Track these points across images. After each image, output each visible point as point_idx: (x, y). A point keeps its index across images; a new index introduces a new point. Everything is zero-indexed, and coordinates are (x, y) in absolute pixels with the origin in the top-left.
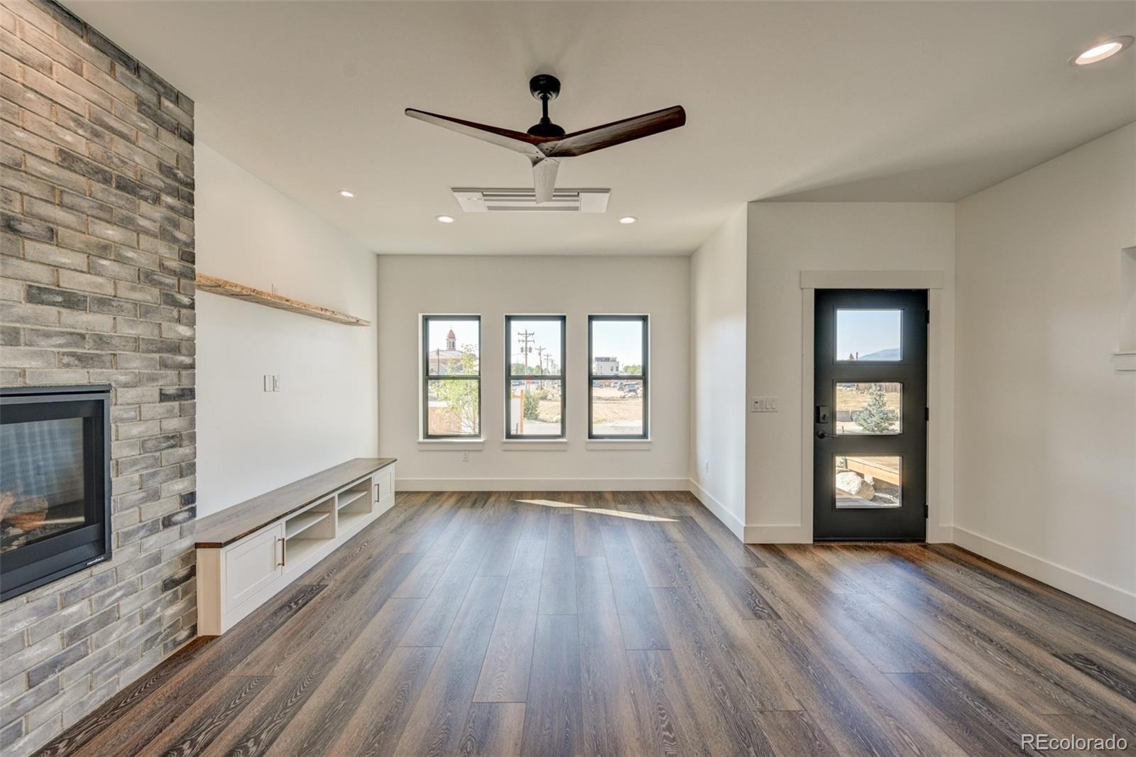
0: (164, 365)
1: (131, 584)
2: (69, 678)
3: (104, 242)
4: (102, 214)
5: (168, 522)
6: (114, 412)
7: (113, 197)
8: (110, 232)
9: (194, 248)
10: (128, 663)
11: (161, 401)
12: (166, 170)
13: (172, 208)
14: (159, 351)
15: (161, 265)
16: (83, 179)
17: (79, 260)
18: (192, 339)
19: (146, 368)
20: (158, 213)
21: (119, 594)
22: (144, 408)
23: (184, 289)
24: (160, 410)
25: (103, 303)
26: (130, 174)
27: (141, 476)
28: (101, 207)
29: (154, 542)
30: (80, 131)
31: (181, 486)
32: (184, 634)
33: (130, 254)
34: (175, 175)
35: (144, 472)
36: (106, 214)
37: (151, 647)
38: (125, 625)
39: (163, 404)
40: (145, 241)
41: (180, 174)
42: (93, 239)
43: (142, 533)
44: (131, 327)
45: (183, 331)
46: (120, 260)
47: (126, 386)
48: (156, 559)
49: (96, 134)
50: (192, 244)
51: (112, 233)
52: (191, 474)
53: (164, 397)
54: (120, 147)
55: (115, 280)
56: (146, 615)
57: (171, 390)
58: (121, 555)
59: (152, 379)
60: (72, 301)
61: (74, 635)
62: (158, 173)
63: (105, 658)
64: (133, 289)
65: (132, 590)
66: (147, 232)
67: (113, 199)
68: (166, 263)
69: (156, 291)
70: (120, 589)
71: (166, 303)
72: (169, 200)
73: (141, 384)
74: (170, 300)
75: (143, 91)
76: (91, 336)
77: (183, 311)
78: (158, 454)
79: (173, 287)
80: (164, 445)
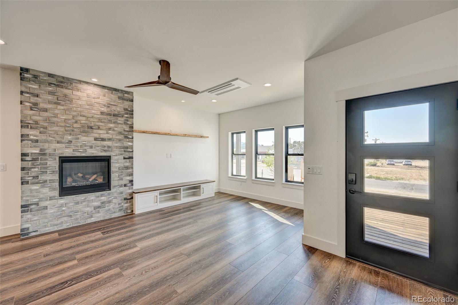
0: (125, 151)
1: (116, 197)
2: (101, 211)
3: (109, 127)
4: (109, 122)
5: (125, 185)
6: (112, 161)
7: (112, 118)
8: (111, 125)
9: (133, 125)
10: (115, 212)
11: (124, 159)
12: (125, 109)
13: (127, 117)
14: (123, 148)
15: (124, 130)
16: (105, 116)
17: (105, 132)
18: (133, 145)
19: (120, 152)
20: (123, 119)
21: (113, 198)
22: (119, 160)
23: (130, 134)
24: (123, 161)
25: (110, 140)
26: (116, 113)
27: (118, 175)
28: (109, 121)
29: (122, 189)
30: (105, 107)
31: (129, 178)
32: (129, 211)
33: (116, 129)
34: (128, 110)
35: (119, 174)
36: (110, 121)
37: (120, 211)
38: (114, 204)
39: (124, 160)
40: (120, 126)
41: (129, 109)
42: (107, 127)
43: (118, 187)
44: (116, 144)
45: (130, 144)
46: (114, 130)
47: (114, 156)
48: (122, 193)
49: (108, 107)
50: (133, 124)
51: (112, 125)
52: (132, 176)
53: (124, 158)
54: (114, 108)
55: (112, 134)
56: (119, 204)
57: (127, 157)
58: (113, 190)
59: (121, 154)
60: (103, 140)
61: (103, 203)
62: (123, 111)
63: (109, 210)
64: (116, 136)
65: (116, 198)
66: (120, 124)
67: (112, 119)
68: (125, 130)
69: (123, 136)
70: (113, 197)
71: (125, 138)
72: (126, 116)
73: (119, 155)
74: (126, 137)
75: (120, 95)
76: (107, 146)
77: (130, 139)
78: (123, 170)
79: (127, 134)
80: (124, 169)
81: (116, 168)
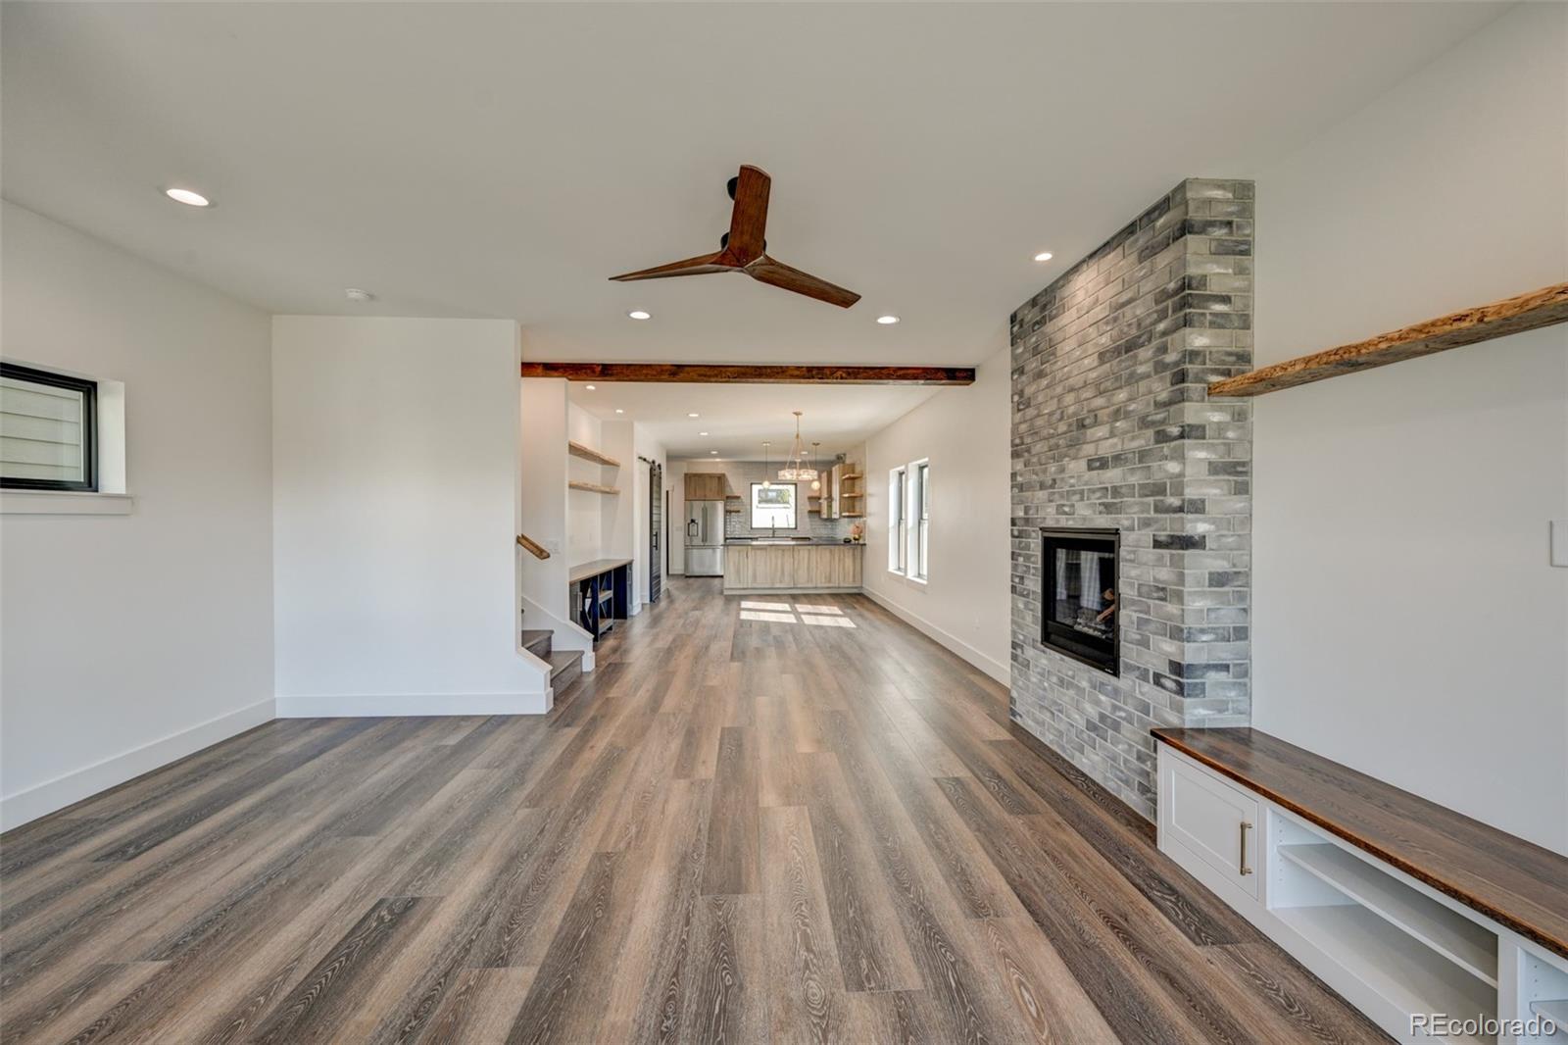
0: (1157, 509)
1: (1131, 715)
3: (1116, 407)
4: (1117, 385)
5: (1158, 680)
6: (1122, 551)
7: (1124, 363)
8: (1121, 396)
11: (1154, 547)
12: (1160, 296)
13: (1163, 334)
14: (1152, 495)
15: (1156, 403)
16: (1108, 365)
17: (1106, 429)
19: (1142, 512)
20: (1152, 350)
22: (1140, 552)
23: (1173, 418)
24: (1151, 557)
25: (1117, 459)
26: (1133, 332)
27: (1138, 618)
28: (1116, 379)
29: (1147, 690)
30: (1108, 328)
31: (1172, 649)
33: (1132, 407)
34: (1166, 293)
35: (1141, 615)
36: (1118, 382)
39: (1156, 551)
40: (1141, 387)
41: (1170, 287)
42: (1112, 409)
43: (1137, 673)
44: (1132, 475)
45: (1174, 468)
46: (1126, 415)
47: (1127, 529)
48: (1145, 709)
49: (1115, 320)
50: (1184, 358)
51: (1123, 395)
52: (1178, 640)
53: (1157, 544)
54: (1128, 315)
55: (1123, 435)
57: (1163, 536)
58: (1125, 682)
59: (1147, 524)
62: (1153, 308)
64: (1133, 439)
66: (1143, 377)
68: (1158, 399)
69: (1151, 433)
71: (1157, 441)
73: (1139, 529)
74: (1162, 437)
75: (1142, 239)
76: (1112, 487)
77: (1173, 444)
78: (1151, 602)
79: (1163, 422)
80: (1155, 595)
81: (1132, 585)
